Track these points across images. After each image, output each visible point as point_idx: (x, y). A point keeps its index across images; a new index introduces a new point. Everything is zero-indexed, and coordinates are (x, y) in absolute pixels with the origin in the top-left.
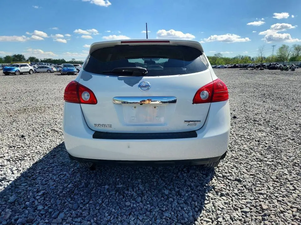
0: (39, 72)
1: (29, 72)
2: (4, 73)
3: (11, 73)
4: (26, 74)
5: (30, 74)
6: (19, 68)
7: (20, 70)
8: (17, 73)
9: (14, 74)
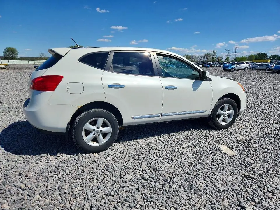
0: (258, 70)
1: (244, 69)
2: (223, 69)
3: (228, 70)
4: (241, 71)
5: (244, 71)
6: (235, 66)
7: (235, 67)
8: (232, 70)
9: (230, 71)
